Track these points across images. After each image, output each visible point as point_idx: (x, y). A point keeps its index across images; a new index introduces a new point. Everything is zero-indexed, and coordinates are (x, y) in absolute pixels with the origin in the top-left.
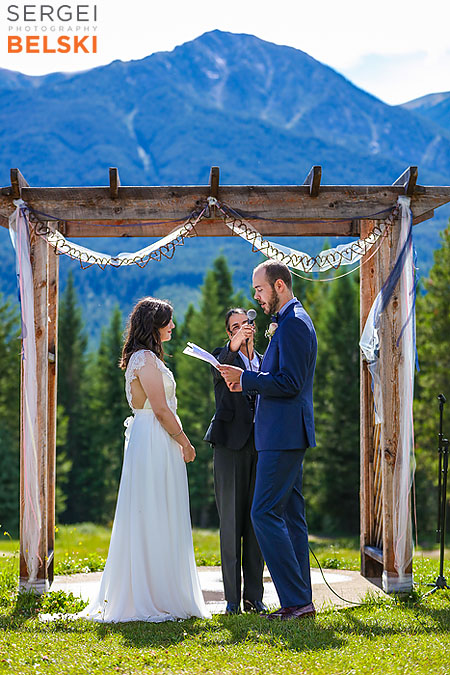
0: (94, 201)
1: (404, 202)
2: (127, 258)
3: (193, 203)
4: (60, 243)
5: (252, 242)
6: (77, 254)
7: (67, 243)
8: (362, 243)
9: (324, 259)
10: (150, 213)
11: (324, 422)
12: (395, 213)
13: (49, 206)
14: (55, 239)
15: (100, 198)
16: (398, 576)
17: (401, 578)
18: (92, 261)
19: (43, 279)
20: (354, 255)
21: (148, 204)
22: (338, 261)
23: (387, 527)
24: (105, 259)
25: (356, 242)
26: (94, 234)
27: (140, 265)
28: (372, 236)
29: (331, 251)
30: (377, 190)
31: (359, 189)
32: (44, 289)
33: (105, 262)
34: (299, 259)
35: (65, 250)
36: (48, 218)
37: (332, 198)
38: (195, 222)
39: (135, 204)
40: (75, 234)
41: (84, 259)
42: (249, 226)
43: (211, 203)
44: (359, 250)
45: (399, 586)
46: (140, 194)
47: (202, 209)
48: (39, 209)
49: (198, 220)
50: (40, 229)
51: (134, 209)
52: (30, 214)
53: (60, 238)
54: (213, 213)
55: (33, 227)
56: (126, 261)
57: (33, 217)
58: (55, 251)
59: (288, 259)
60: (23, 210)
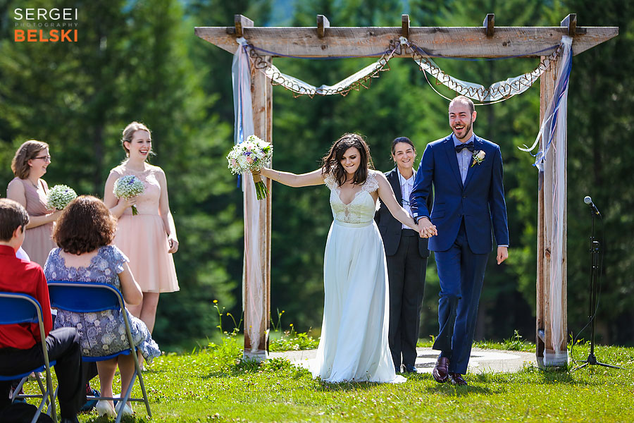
0: (305, 40)
1: (567, 42)
2: (331, 88)
3: (388, 42)
4: (276, 76)
5: (435, 76)
6: (290, 85)
7: (281, 75)
8: (528, 76)
9: (496, 90)
10: (351, 50)
12: (558, 50)
13: (266, 43)
14: (272, 72)
15: (309, 37)
16: (555, 353)
17: (557, 355)
18: (302, 92)
19: (262, 105)
20: (521, 85)
21: (349, 42)
22: (508, 91)
23: (547, 312)
24: (311, 89)
25: (524, 76)
27: (342, 94)
28: (537, 70)
29: (502, 83)
30: (544, 31)
31: (529, 30)
32: (263, 113)
33: (313, 93)
34: (475, 91)
35: (280, 81)
36: (265, 53)
37: (505, 38)
38: (388, 58)
39: (339, 42)
41: (296, 89)
42: (433, 63)
43: (403, 42)
44: (526, 82)
45: (555, 361)
46: (343, 34)
47: (394, 47)
48: (258, 46)
49: (391, 56)
50: (259, 63)
51: (338, 47)
52: (251, 51)
53: (275, 71)
54: (403, 50)
55: (253, 62)
56: (330, 91)
57: (253, 52)
58: (272, 82)
59: (466, 91)
60: (244, 47)
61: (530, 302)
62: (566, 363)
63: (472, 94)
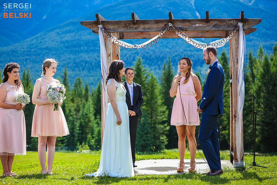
0: (128, 25)
1: (240, 24)
2: (139, 46)
3: (163, 26)
4: (115, 41)
5: (185, 39)
6: (121, 44)
7: (118, 40)
8: (225, 39)
10: (148, 29)
11: (260, 111)
12: (237, 28)
13: (111, 27)
14: (113, 39)
15: (130, 24)
16: (238, 161)
17: (239, 162)
18: (126, 47)
19: (109, 54)
20: (222, 44)
21: (147, 26)
22: (216, 46)
23: (234, 143)
24: (130, 46)
25: (223, 39)
26: (133, 38)
27: (144, 48)
28: (229, 37)
29: (214, 42)
30: (231, 20)
31: (224, 20)
32: (109, 57)
33: (131, 47)
34: (202, 45)
35: (117, 43)
36: (110, 31)
37: (214, 23)
38: (164, 32)
39: (142, 26)
40: (126, 38)
41: (124, 45)
42: (183, 33)
43: (170, 25)
44: (224, 42)
45: (239, 165)
46: (144, 22)
47: (166, 27)
48: (107, 28)
50: (108, 35)
51: (142, 28)
53: (115, 39)
54: (171, 29)
55: (105, 35)
57: (105, 31)
58: (113, 43)
59: (198, 45)
60: (101, 29)
61: (228, 141)
62: (243, 165)
63: (201, 47)
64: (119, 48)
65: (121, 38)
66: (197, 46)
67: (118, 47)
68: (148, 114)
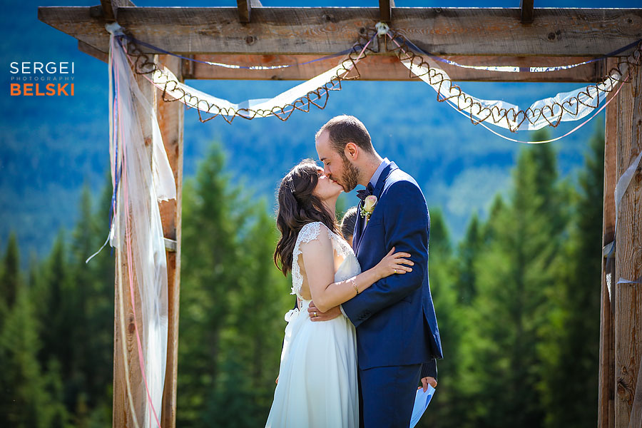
0: (218, 27)
2: (262, 107)
3: (355, 32)
4: (171, 86)
5: (436, 87)
6: (193, 102)
7: (180, 85)
8: (593, 91)
9: (537, 113)
10: (296, 45)
13: (155, 33)
14: (164, 80)
15: (225, 23)
18: (214, 111)
20: (581, 106)
21: (292, 32)
22: (557, 115)
24: (228, 108)
25: (584, 90)
27: (280, 117)
28: (607, 81)
29: (548, 101)
30: (617, 15)
33: (232, 113)
34: (502, 113)
35: (177, 95)
36: (154, 51)
37: (552, 25)
38: (357, 58)
39: (275, 32)
40: (206, 74)
41: (203, 107)
42: (432, 65)
43: (381, 32)
44: (588, 101)
46: (283, 18)
47: (367, 39)
49: (361, 55)
50: (143, 65)
51: (273, 39)
52: (129, 44)
53: (169, 79)
54: (383, 45)
55: (133, 63)
56: (261, 112)
57: (133, 47)
58: (163, 97)
59: (488, 112)
60: (119, 39)
63: (497, 118)
64: (181, 112)
65: (188, 74)
66: (481, 117)
67: (177, 111)
68: (246, 359)
